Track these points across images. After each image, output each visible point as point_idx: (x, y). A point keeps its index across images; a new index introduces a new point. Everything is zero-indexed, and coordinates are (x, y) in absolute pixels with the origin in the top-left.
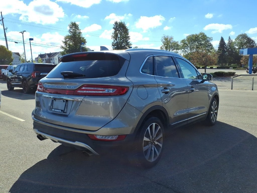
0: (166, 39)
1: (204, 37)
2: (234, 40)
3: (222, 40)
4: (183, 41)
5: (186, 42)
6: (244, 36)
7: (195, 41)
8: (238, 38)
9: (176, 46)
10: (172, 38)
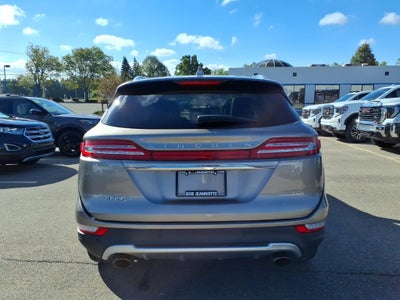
0: (36, 51)
1: (100, 54)
2: (141, 64)
3: (125, 62)
4: (67, 58)
5: (73, 60)
6: (154, 60)
7: (87, 59)
8: (145, 62)
9: (54, 65)
10: (45, 51)
